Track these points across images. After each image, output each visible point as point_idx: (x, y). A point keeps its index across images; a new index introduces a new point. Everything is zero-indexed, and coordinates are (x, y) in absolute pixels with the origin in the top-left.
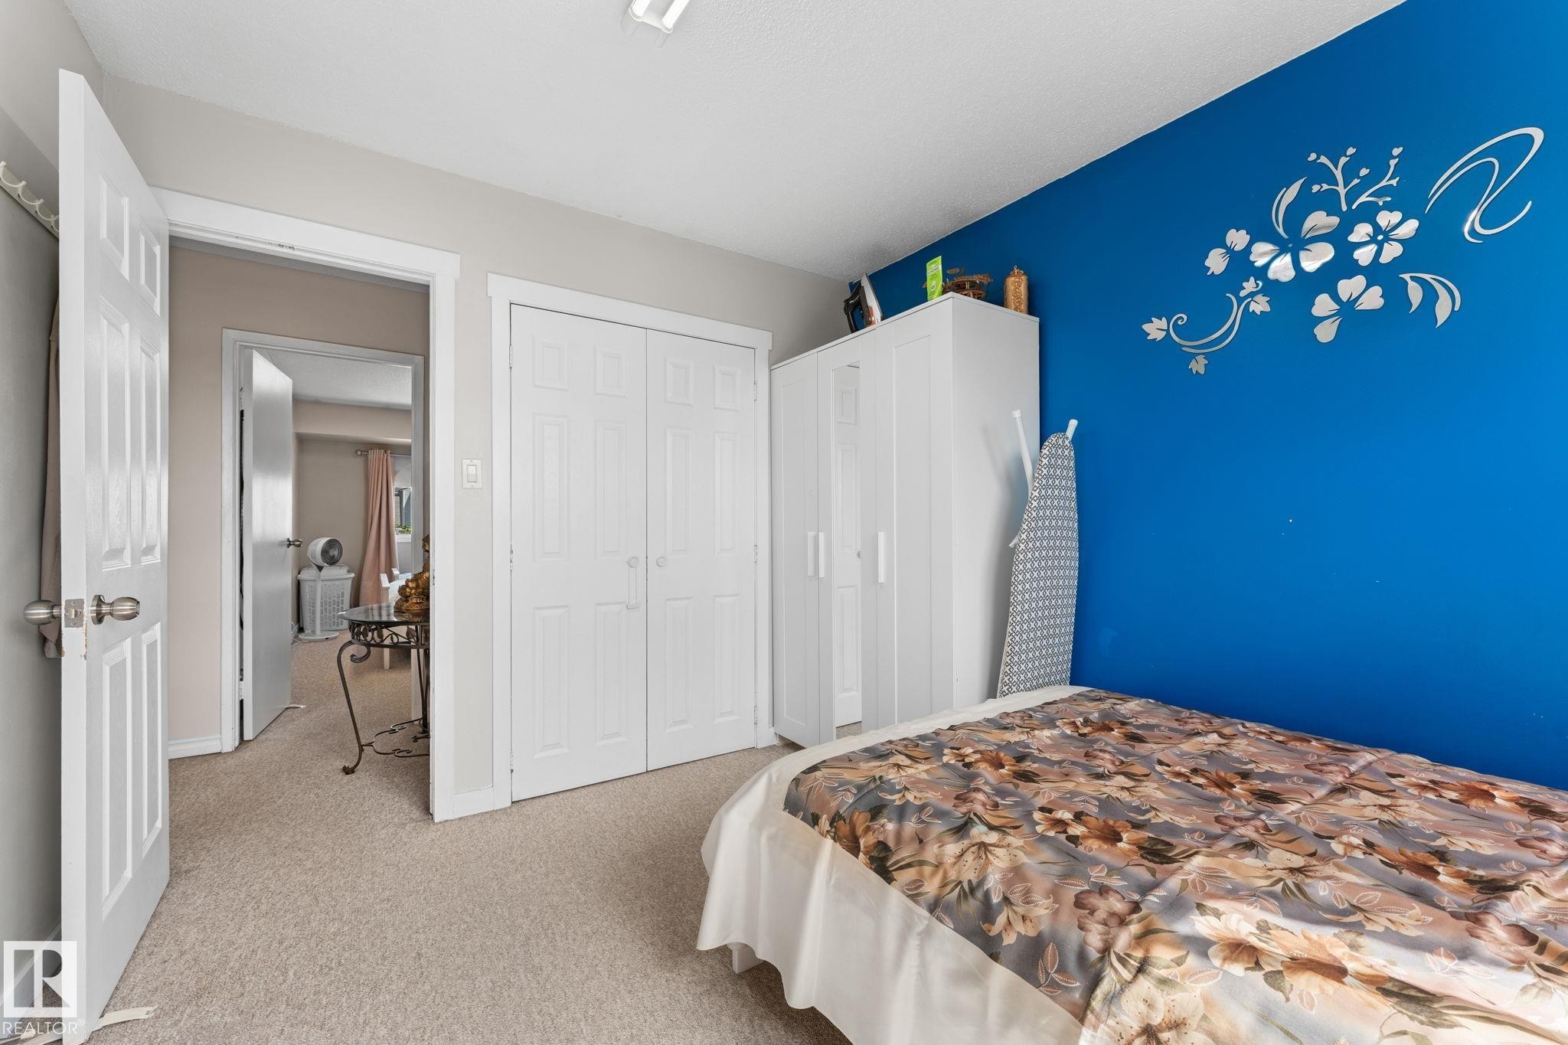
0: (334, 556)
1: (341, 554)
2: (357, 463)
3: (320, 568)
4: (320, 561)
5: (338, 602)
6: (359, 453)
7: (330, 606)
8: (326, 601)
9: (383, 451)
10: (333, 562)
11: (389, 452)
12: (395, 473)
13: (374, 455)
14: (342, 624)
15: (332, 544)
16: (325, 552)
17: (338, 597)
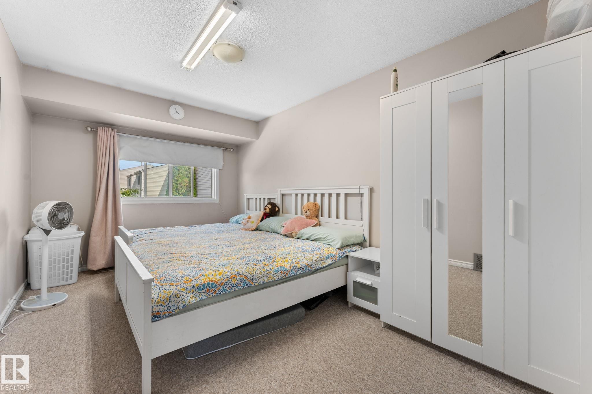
0: (63, 219)
1: (71, 216)
2: (86, 139)
3: (47, 232)
4: (47, 227)
5: (68, 259)
6: (89, 129)
7: (59, 263)
8: (55, 260)
9: (110, 129)
10: (61, 225)
11: (116, 130)
12: (120, 149)
13: (102, 132)
14: (71, 279)
15: (61, 207)
16: (52, 216)
17: (68, 256)
